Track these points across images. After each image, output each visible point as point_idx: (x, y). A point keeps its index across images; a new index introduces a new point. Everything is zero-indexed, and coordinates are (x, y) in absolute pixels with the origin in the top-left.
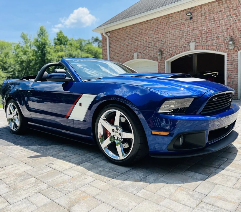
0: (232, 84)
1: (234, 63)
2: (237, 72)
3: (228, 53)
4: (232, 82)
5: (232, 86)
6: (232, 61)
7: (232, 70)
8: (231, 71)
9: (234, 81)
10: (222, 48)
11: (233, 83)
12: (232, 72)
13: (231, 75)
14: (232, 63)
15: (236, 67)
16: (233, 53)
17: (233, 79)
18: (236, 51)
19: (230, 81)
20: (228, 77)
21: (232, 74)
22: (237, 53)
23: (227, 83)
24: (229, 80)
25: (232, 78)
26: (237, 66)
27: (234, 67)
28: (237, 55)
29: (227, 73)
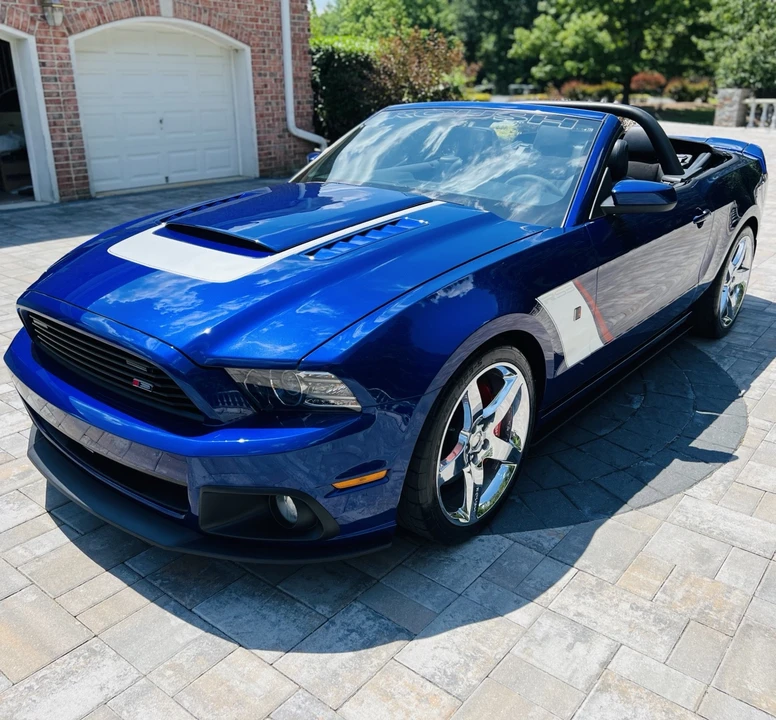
0: (69, 148)
1: (65, 77)
2: (76, 108)
3: (39, 37)
4: (68, 142)
5: (70, 155)
6: (56, 68)
7: (62, 99)
8: (58, 102)
9: (73, 139)
10: (18, 13)
11: (71, 145)
12: (62, 105)
13: (61, 116)
14: (57, 76)
15: (70, 89)
16: (57, 42)
17: (69, 130)
18: (64, 35)
19: (63, 137)
20: (55, 124)
21: (63, 113)
22: (67, 42)
23: (53, 145)
24: (58, 133)
25: (66, 127)
26: (74, 88)
27: (65, 91)
28: (66, 50)
29: (48, 109)
